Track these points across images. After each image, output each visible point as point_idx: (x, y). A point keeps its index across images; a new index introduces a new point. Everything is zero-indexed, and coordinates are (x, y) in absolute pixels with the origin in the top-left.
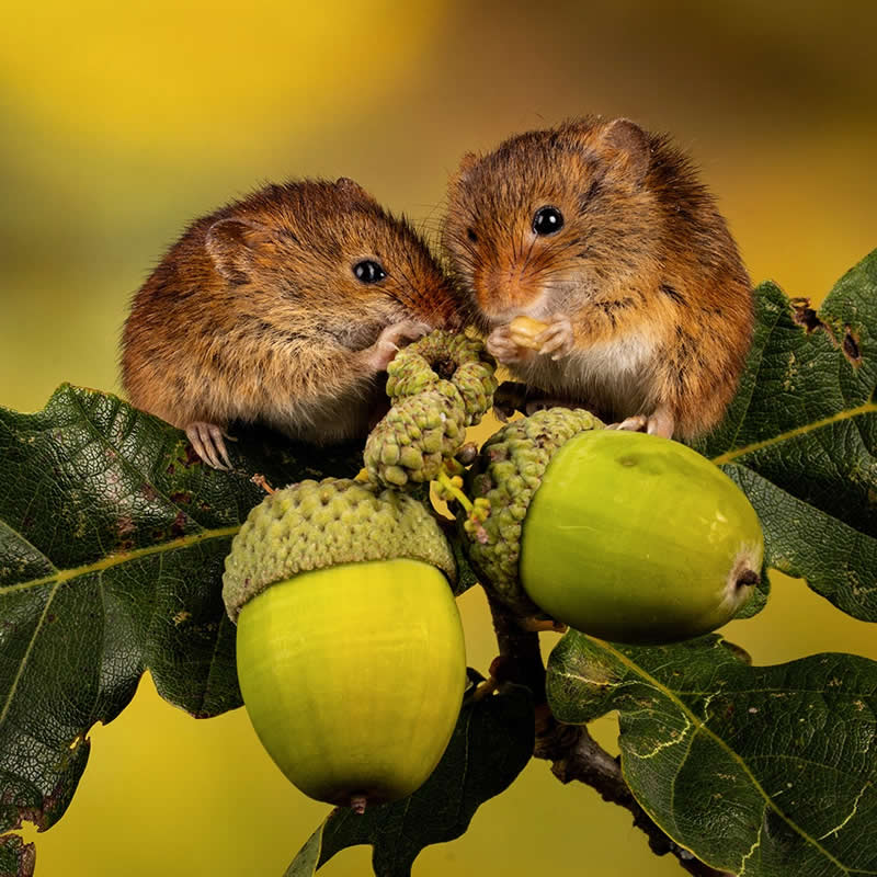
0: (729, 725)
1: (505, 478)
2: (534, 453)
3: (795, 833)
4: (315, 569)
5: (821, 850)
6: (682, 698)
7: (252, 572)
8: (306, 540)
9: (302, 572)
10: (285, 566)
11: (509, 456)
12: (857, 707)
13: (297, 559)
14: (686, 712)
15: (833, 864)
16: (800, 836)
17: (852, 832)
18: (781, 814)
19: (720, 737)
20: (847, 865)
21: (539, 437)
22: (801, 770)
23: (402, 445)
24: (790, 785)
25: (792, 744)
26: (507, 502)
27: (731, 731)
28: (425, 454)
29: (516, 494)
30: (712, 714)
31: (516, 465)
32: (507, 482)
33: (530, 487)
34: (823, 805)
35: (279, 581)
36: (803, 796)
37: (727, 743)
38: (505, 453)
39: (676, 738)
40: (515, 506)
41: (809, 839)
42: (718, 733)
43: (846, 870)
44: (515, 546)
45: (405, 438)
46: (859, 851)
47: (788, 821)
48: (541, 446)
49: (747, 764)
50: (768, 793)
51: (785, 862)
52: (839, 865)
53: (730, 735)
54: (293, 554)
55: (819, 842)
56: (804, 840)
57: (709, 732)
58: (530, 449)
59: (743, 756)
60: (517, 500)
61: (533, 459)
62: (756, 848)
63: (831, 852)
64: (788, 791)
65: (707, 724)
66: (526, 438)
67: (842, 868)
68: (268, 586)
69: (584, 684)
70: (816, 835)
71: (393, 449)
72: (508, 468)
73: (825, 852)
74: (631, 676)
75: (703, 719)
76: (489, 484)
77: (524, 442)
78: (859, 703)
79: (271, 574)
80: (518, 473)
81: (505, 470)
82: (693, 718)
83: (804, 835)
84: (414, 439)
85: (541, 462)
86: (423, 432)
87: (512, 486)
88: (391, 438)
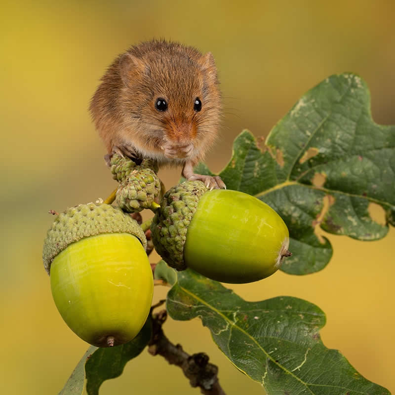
0: (246, 324)
1: (181, 208)
2: (193, 197)
3: (281, 369)
4: (91, 236)
5: (293, 375)
6: (223, 313)
7: (61, 239)
8: (86, 224)
9: (85, 237)
10: (77, 235)
11: (181, 199)
12: (300, 317)
13: (82, 232)
14: (226, 319)
15: (299, 382)
16: (283, 370)
17: (306, 368)
18: (274, 361)
19: (242, 328)
20: (305, 382)
21: (193, 191)
22: (280, 343)
23: (138, 190)
24: (276, 349)
25: (275, 332)
26: (182, 218)
27: (247, 326)
28: (148, 194)
29: (185, 214)
30: (238, 320)
31: (185, 202)
32: (181, 209)
33: (192, 212)
34: (292, 357)
35: (74, 242)
36: (282, 353)
37: (246, 331)
38: (179, 197)
39: (225, 328)
40: (185, 220)
41: (287, 371)
42: (242, 327)
43: (306, 384)
44: (184, 238)
45: (139, 187)
46: (310, 376)
47: (277, 363)
48: (195, 194)
49: (256, 340)
50: (267, 352)
51: (278, 380)
52: (302, 382)
53: (247, 328)
54: (80, 230)
55: (292, 372)
56: (285, 372)
57: (237, 327)
58: (191, 196)
59: (254, 337)
60: (186, 217)
61: (192, 200)
62: (266, 374)
63: (298, 376)
64: (275, 352)
65: (236, 324)
66: (187, 191)
67: (304, 383)
68: (68, 245)
69: (183, 306)
70: (290, 369)
71: (134, 192)
72: (182, 203)
73: (295, 377)
74: (200, 303)
75: (234, 321)
76: (172, 210)
77: (187, 193)
78: (301, 315)
79: (70, 239)
80: (186, 206)
81: (180, 204)
82: (229, 321)
83: (285, 369)
84: (143, 187)
85: (196, 201)
86: (146, 185)
87: (184, 211)
88: (133, 187)
